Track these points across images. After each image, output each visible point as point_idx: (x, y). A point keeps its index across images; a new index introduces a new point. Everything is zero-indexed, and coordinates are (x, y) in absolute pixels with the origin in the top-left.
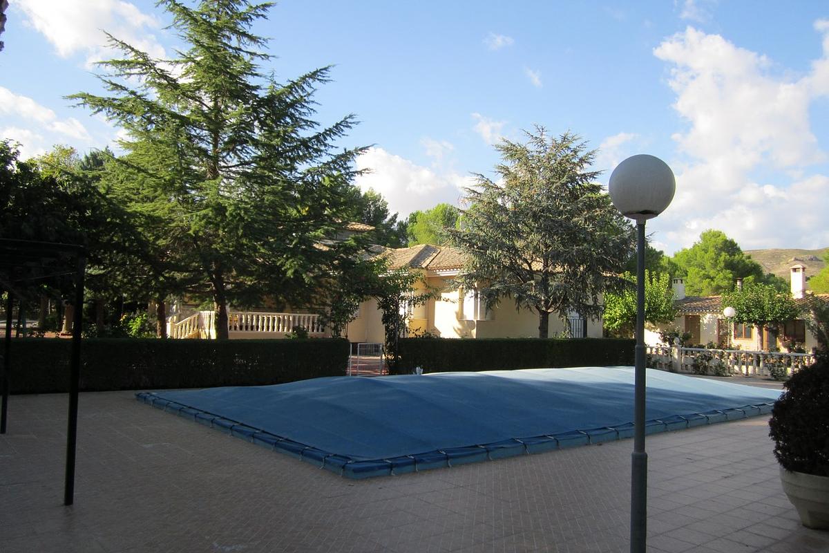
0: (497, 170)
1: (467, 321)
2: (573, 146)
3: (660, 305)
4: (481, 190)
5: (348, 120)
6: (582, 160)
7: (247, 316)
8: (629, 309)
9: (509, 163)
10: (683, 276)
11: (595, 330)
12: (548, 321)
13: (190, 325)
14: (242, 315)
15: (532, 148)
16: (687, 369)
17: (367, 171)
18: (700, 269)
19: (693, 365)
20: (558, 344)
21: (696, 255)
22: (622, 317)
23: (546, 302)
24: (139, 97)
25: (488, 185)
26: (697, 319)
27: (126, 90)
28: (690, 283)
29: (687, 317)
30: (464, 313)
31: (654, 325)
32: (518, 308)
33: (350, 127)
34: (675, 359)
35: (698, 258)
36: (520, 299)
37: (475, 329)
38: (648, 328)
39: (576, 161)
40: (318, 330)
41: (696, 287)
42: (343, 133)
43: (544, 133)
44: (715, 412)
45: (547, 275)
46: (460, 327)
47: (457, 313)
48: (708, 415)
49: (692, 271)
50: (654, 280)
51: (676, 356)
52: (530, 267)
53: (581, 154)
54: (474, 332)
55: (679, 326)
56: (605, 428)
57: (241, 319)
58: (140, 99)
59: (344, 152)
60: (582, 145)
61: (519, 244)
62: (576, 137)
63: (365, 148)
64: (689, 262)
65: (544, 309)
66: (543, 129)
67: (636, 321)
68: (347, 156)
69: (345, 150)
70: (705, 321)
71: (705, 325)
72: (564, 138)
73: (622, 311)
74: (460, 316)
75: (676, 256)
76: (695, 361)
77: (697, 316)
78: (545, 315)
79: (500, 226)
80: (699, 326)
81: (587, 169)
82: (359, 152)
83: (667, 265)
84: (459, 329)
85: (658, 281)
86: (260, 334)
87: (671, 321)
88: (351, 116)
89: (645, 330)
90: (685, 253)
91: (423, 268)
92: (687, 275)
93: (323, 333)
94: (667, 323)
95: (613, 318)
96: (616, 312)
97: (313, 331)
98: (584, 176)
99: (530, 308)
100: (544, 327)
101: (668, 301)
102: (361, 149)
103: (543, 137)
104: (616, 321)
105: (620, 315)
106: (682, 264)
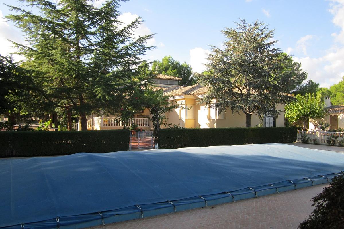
0: (224, 44)
1: (212, 119)
2: (260, 28)
3: (316, 110)
4: (214, 54)
5: (139, 20)
6: (267, 36)
7: (112, 119)
8: (300, 112)
9: (228, 40)
10: (334, 97)
11: (280, 123)
12: (250, 119)
13: (89, 124)
14: (109, 119)
15: (240, 31)
16: (325, 143)
17: (153, 47)
18: (342, 93)
19: (328, 141)
20: (252, 131)
21: (340, 87)
22: (297, 116)
23: (249, 109)
24: (28, 13)
25: (218, 51)
26: (336, 116)
27: (20, 10)
28: (337, 100)
29: (331, 115)
30: (211, 116)
31: (314, 120)
32: (233, 113)
33: (139, 23)
34: (318, 137)
35: (341, 88)
36: (233, 108)
37: (216, 124)
38: (311, 122)
39: (264, 36)
40: (146, 125)
41: (340, 102)
42: (137, 27)
43: (245, 23)
44: (320, 176)
45: (248, 95)
46: (209, 122)
47: (207, 116)
48: (312, 180)
49: (338, 94)
50: (313, 97)
51: (319, 136)
52: (241, 92)
53: (266, 33)
54: (215, 125)
55: (327, 120)
56: (225, 193)
57: (109, 121)
58: (29, 14)
59: (139, 38)
60: (266, 27)
61: (232, 80)
62: (262, 23)
63: (150, 36)
64: (336, 90)
65: (248, 112)
66: (244, 20)
67: (304, 118)
68: (141, 39)
69: (140, 36)
70: (340, 118)
71: (340, 119)
72: (256, 24)
73: (297, 114)
74: (209, 117)
75: (331, 88)
76: (329, 138)
77: (336, 115)
78: (249, 116)
79: (221, 70)
80: (337, 120)
81: (270, 40)
82: (148, 38)
83: (326, 92)
84: (208, 124)
85: (315, 98)
86: (118, 127)
87: (323, 118)
88: (139, 18)
89: (310, 122)
90: (335, 86)
91: (191, 95)
92: (336, 96)
93: (149, 126)
94: (321, 119)
95: (292, 117)
96: (294, 114)
97: (144, 125)
98: (269, 44)
99: (238, 112)
100: (248, 122)
101: (321, 108)
102: (149, 36)
103: (245, 25)
104: (294, 118)
105: (296, 115)
106: (333, 92)
